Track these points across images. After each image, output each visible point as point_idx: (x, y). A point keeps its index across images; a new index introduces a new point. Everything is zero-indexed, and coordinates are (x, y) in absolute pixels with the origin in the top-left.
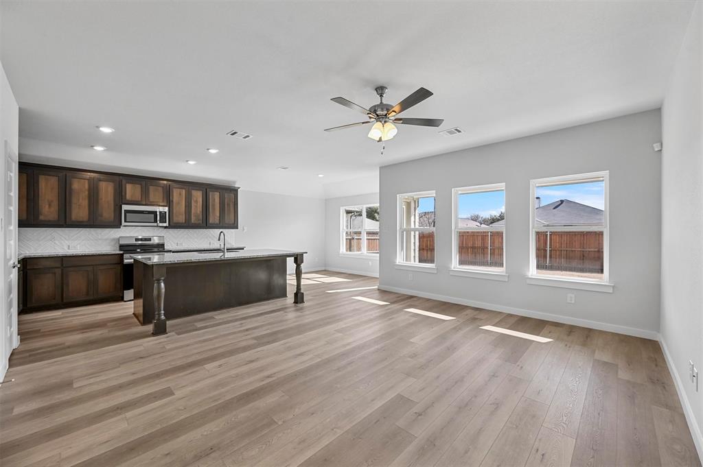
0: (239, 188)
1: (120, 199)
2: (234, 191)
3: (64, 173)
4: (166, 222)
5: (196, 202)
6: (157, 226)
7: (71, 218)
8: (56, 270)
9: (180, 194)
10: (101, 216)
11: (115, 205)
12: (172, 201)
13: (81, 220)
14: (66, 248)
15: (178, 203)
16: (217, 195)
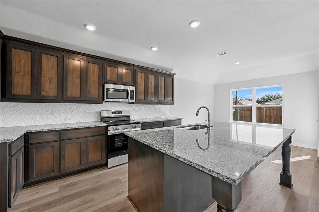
0: (175, 74)
1: (103, 80)
2: (172, 76)
3: (62, 54)
5: (151, 83)
7: (67, 95)
8: (55, 143)
9: (142, 77)
10: (89, 93)
11: (99, 84)
12: (137, 82)
13: (75, 96)
14: (63, 120)
16: (163, 78)
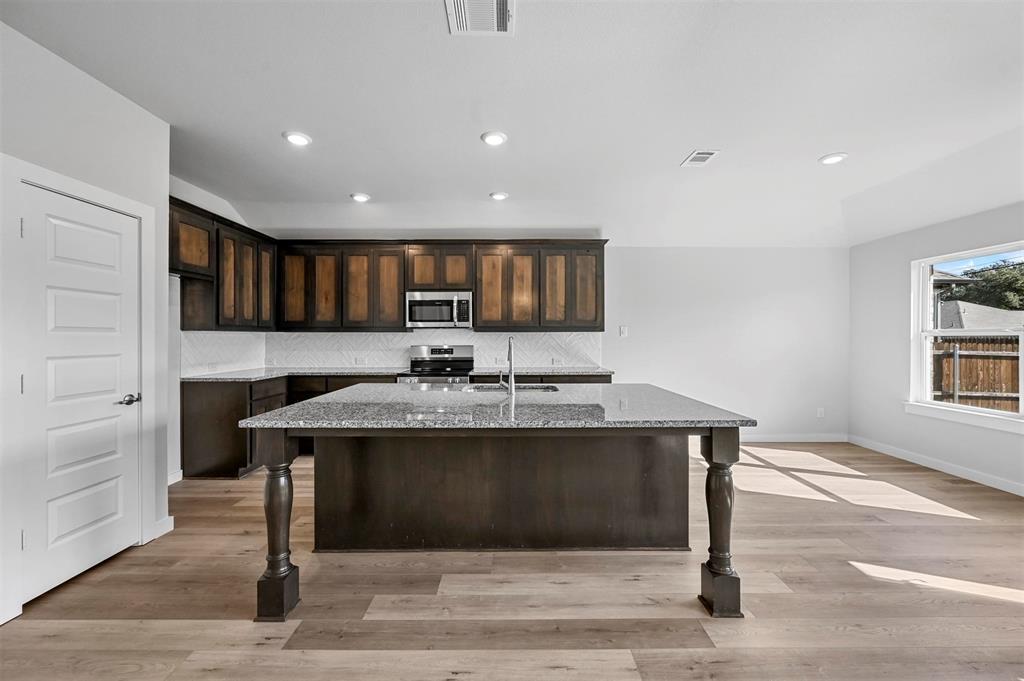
0: (606, 241)
1: (405, 282)
3: (341, 250)
4: (468, 320)
5: (521, 278)
6: (455, 327)
7: (348, 317)
9: (493, 266)
10: (383, 312)
11: (398, 294)
12: (481, 280)
14: (353, 362)
15: (490, 284)
